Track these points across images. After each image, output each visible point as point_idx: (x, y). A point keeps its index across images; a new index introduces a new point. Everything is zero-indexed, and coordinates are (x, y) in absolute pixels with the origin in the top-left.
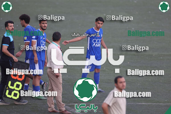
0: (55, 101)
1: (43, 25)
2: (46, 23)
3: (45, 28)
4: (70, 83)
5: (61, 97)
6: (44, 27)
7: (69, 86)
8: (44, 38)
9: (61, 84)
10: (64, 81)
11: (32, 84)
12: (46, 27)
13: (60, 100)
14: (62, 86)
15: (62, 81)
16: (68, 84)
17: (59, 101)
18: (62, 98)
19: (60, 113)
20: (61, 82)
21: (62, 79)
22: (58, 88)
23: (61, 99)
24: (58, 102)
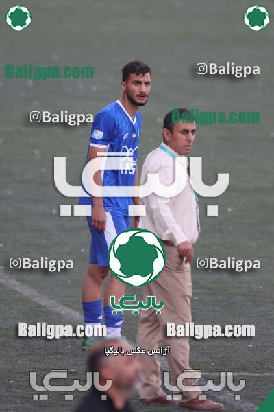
0: (166, 363)
1: (136, 88)
2: (147, 83)
3: (144, 101)
4: (220, 298)
5: (186, 348)
6: (138, 95)
7: (217, 309)
8: (134, 136)
9: (189, 300)
10: (198, 291)
11: (81, 301)
12: (145, 95)
13: (183, 358)
14: (192, 309)
15: (193, 289)
16: (213, 299)
17: (179, 360)
18: (190, 350)
19: (183, 405)
20: (189, 292)
21: (192, 282)
22: (176, 313)
23: (188, 353)
24: (174, 365)
